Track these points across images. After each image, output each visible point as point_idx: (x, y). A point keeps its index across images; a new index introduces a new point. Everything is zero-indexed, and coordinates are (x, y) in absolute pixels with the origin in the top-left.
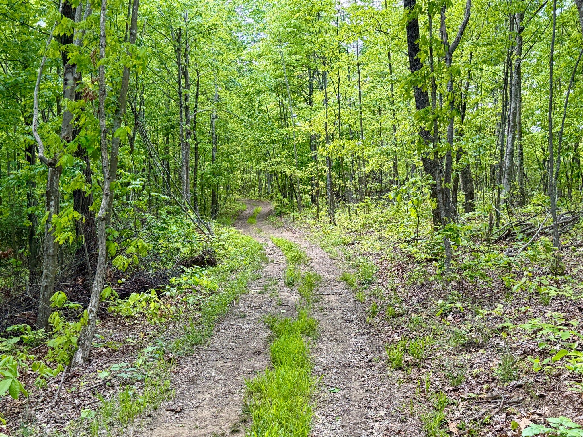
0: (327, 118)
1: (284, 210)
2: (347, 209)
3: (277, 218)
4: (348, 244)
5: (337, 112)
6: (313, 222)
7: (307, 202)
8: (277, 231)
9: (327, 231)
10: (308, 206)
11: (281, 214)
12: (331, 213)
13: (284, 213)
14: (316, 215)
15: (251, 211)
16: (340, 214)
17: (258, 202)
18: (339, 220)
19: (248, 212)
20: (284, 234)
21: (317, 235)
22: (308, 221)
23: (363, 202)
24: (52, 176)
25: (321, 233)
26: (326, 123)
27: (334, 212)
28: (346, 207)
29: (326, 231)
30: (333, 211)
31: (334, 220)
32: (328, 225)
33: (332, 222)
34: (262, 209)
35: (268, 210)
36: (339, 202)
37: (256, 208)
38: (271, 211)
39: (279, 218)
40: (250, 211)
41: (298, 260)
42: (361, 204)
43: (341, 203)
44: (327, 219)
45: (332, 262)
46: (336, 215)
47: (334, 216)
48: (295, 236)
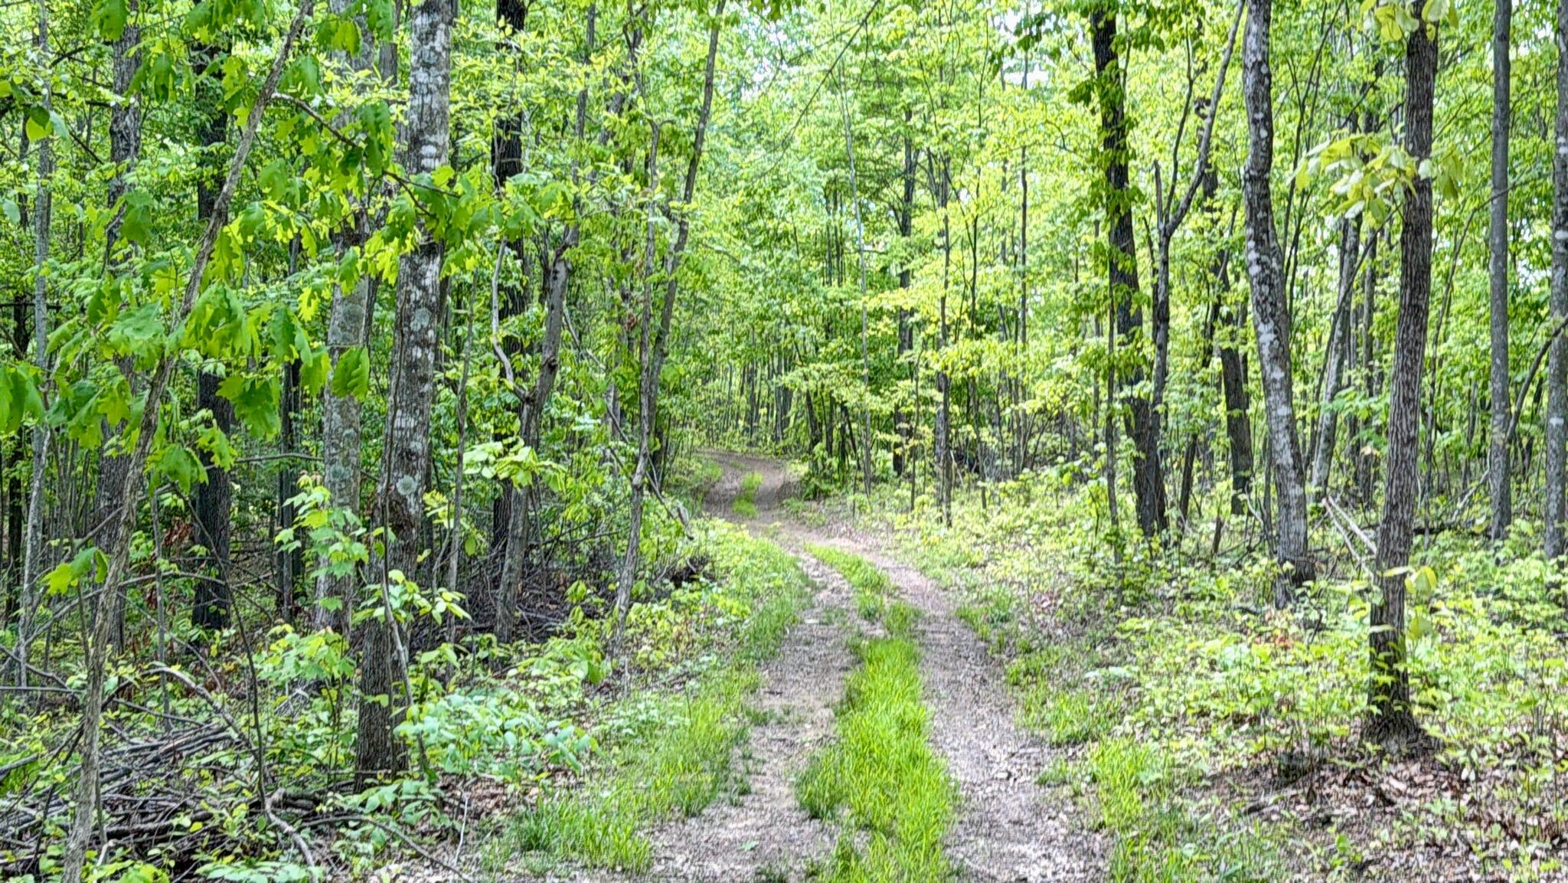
0: (946, 286)
1: (824, 487)
2: (980, 493)
3: (807, 503)
4: (974, 566)
5: (969, 275)
6: (900, 519)
7: (885, 471)
8: (813, 535)
9: (933, 539)
10: (885, 481)
11: (817, 494)
12: (944, 500)
13: (826, 495)
14: (908, 502)
15: (736, 484)
16: (962, 503)
17: (750, 461)
18: (962, 517)
19: (728, 486)
20: (832, 541)
21: (909, 546)
22: (889, 515)
23: (1016, 480)
24: (529, 417)
25: (918, 541)
26: (943, 300)
27: (950, 499)
28: (977, 488)
29: (931, 539)
30: (949, 495)
31: (949, 515)
32: (935, 526)
33: (945, 520)
34: (762, 479)
35: (779, 484)
36: (963, 474)
37: (748, 476)
38: (786, 485)
39: (814, 504)
40: (731, 483)
41: (877, 586)
42: (1011, 483)
43: (966, 477)
44: (935, 513)
45: (942, 594)
46: (955, 505)
47: (949, 507)
48: (860, 547)
